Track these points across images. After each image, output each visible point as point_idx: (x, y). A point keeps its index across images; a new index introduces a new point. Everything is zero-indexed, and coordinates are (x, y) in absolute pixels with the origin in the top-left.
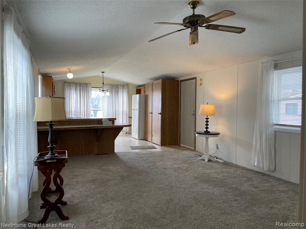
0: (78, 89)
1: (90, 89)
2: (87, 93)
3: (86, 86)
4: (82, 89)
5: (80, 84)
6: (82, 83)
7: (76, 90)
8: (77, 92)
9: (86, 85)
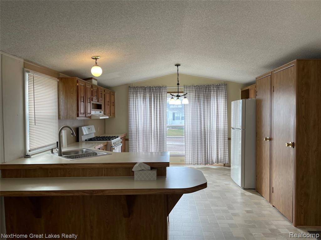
0: (148, 95)
1: (164, 95)
2: (160, 101)
3: (159, 91)
4: (152, 96)
5: (150, 88)
6: (152, 87)
7: (144, 98)
8: (146, 100)
9: (159, 89)
